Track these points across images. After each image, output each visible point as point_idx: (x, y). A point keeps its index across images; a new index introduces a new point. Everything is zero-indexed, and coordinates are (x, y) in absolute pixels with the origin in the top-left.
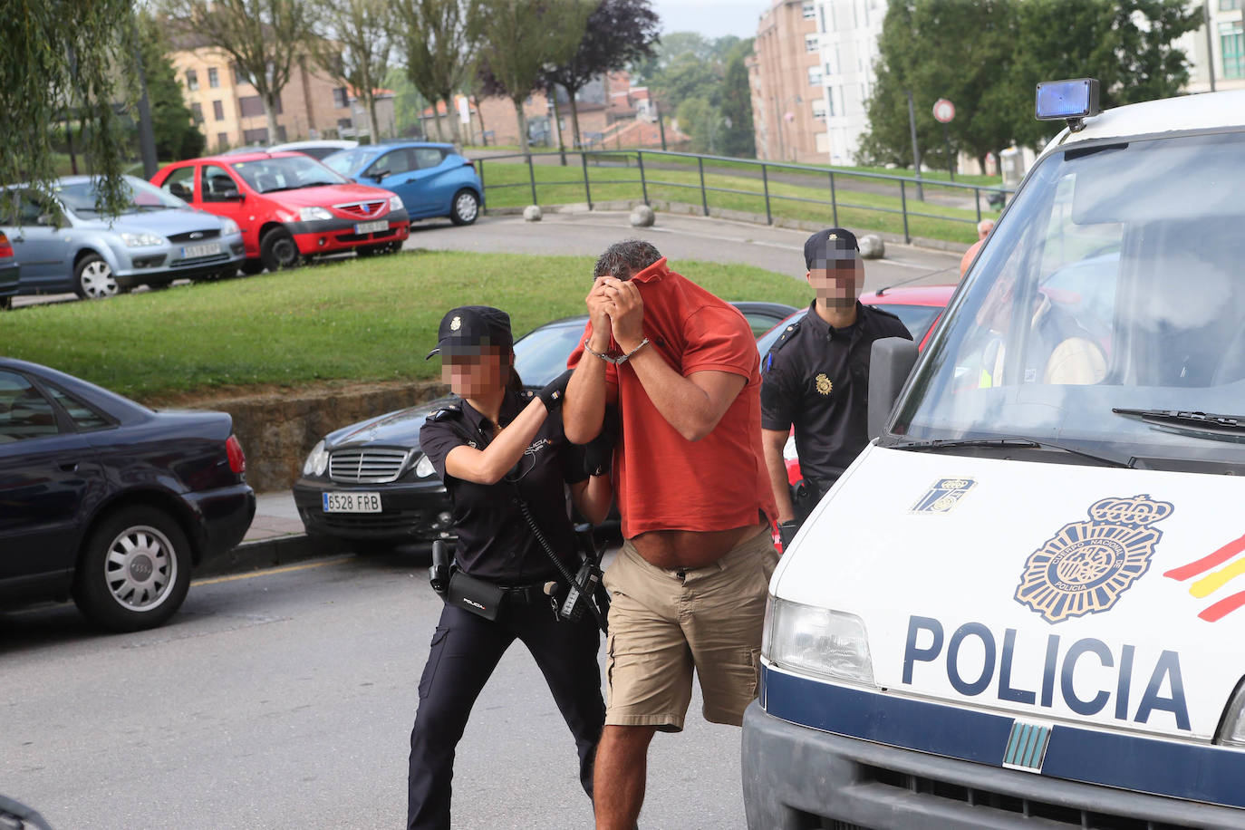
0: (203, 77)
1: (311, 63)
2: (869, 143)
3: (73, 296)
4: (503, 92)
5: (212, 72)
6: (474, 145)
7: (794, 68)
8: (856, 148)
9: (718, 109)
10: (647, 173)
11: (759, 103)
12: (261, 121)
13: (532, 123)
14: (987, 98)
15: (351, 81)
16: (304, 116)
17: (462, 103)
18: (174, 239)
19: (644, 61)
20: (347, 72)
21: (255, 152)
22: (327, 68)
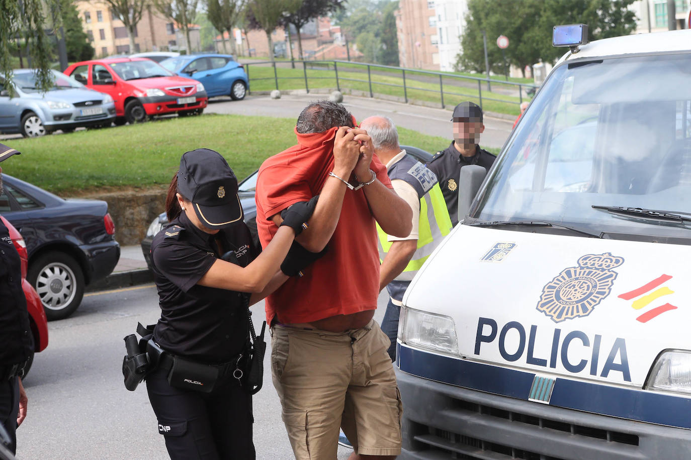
0: (94, 16)
1: (154, 9)
2: (462, 59)
3: (20, 135)
4: (260, 27)
5: (99, 13)
6: (244, 56)
7: (421, 17)
8: (454, 61)
9: (379, 39)
10: (339, 74)
11: (401, 36)
12: (126, 41)
13: (276, 45)
14: (526, 36)
15: (176, 20)
16: (150, 38)
17: (237, 32)
18: (77, 105)
19: (338, 11)
20: (174, 15)
21: (123, 57)
22: (163, 12)
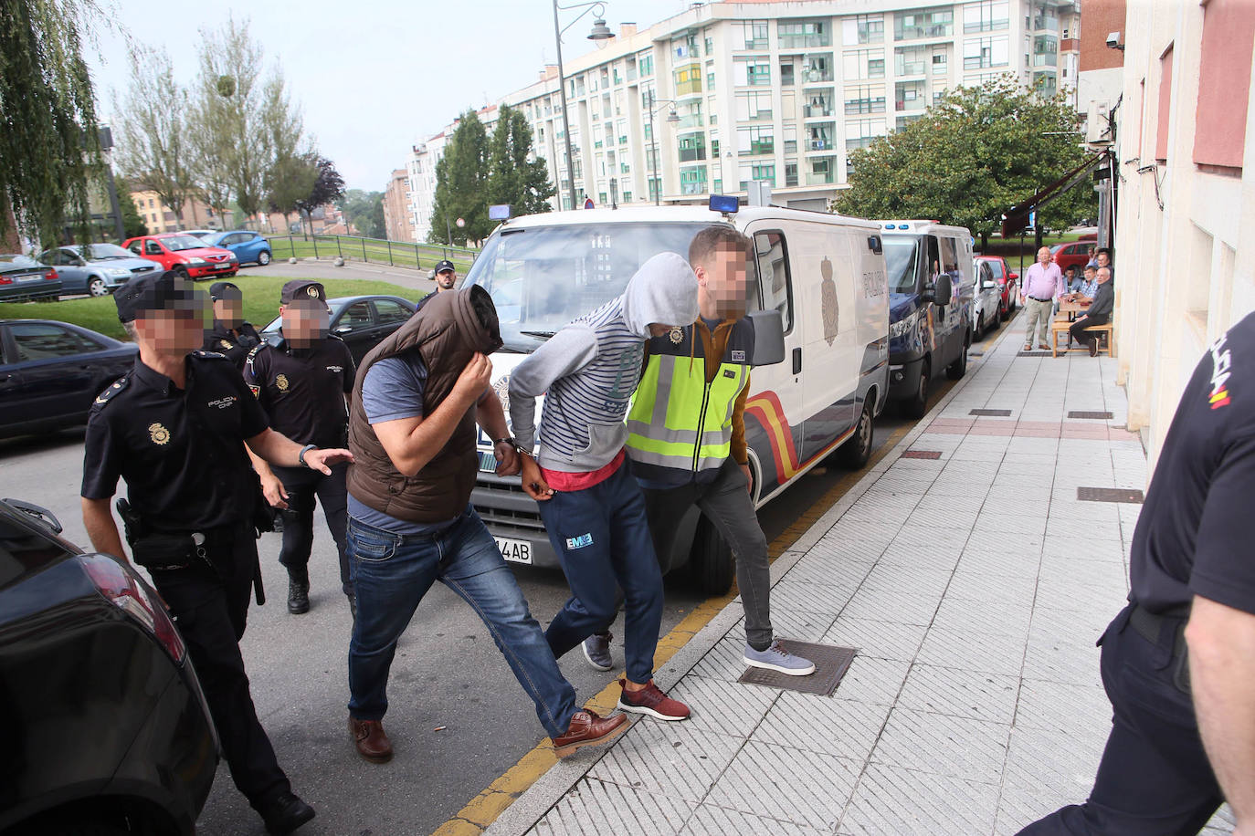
0: (147, 203)
1: (195, 198)
2: (432, 235)
3: (88, 295)
4: (280, 212)
5: (151, 201)
6: (268, 233)
7: (401, 205)
8: (427, 236)
9: (371, 221)
10: (341, 245)
11: (388, 218)
12: (173, 223)
13: (293, 225)
14: (477, 218)
15: (213, 206)
16: (193, 220)
17: (262, 216)
18: (133, 271)
19: (339, 201)
20: (211, 202)
21: (171, 234)
22: (202, 200)
